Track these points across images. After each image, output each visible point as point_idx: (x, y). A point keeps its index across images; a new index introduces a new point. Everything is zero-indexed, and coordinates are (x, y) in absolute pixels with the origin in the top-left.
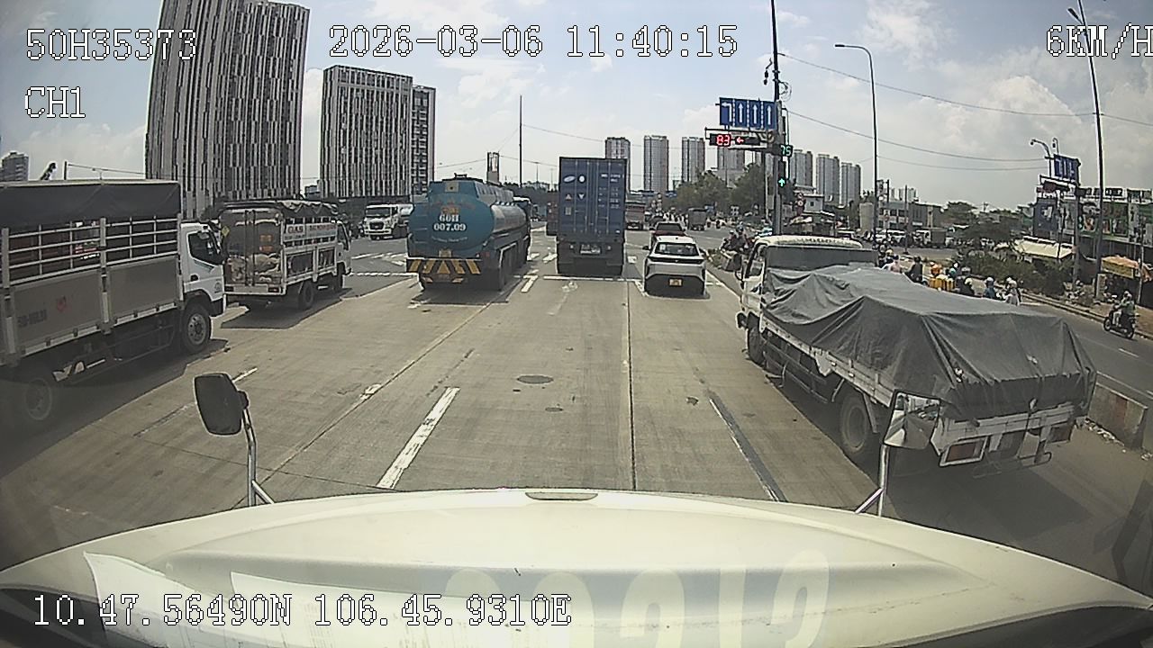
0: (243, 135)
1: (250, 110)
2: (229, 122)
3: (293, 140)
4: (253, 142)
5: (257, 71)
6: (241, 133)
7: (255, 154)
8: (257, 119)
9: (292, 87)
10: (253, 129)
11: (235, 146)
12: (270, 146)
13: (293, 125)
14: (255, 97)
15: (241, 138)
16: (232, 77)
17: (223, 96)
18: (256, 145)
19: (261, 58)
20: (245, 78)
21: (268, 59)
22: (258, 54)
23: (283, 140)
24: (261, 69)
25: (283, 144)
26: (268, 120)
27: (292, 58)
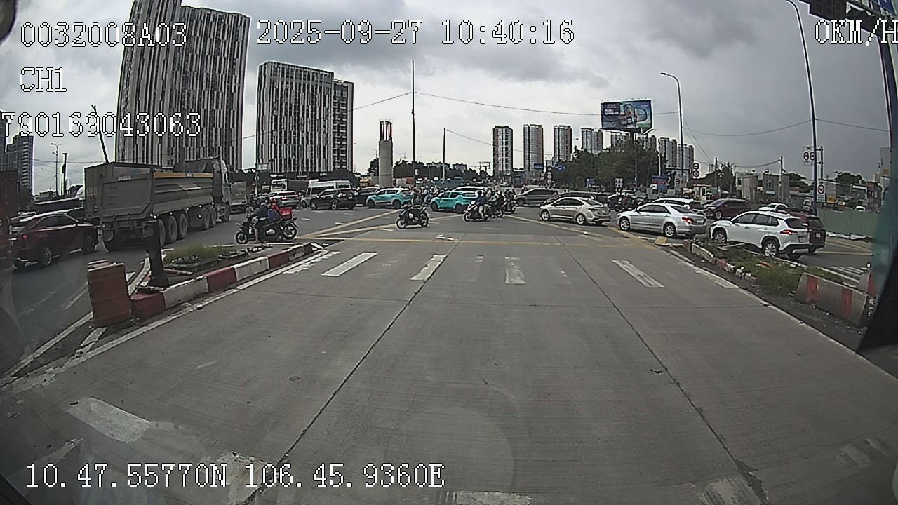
1: (200, 100)
3: (235, 125)
4: (202, 126)
5: (206, 68)
7: (204, 138)
8: (205, 107)
9: (235, 80)
10: (202, 115)
11: (187, 129)
13: (236, 112)
14: (204, 89)
16: (185, 73)
17: (177, 88)
18: (205, 129)
19: (209, 57)
20: (196, 73)
21: (215, 58)
22: (207, 54)
23: (228, 125)
24: (209, 66)
25: (228, 128)
26: (215, 108)
27: (235, 57)
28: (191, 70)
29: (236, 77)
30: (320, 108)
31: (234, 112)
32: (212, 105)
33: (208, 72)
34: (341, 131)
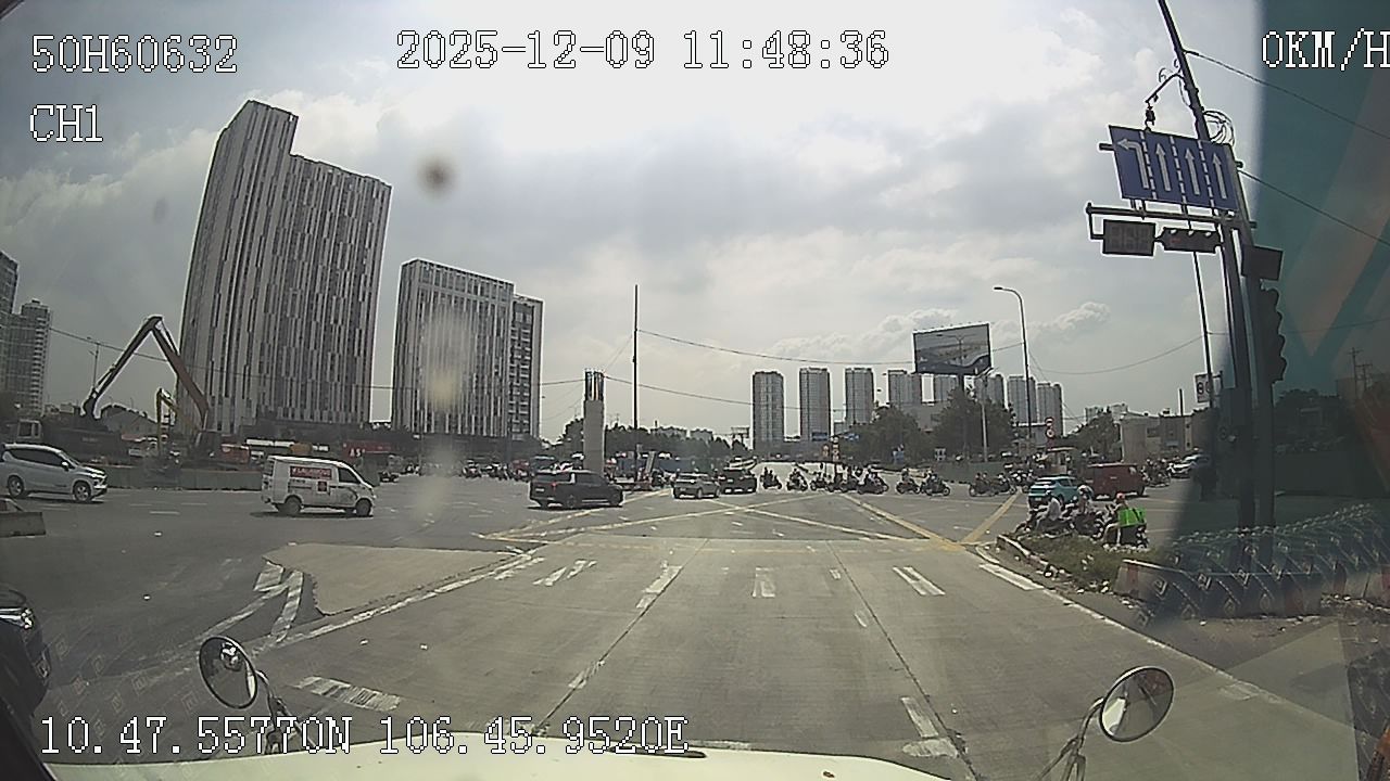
0: (301, 338)
1: (310, 306)
2: (283, 319)
3: (362, 352)
4: (312, 348)
5: (323, 257)
6: (298, 336)
7: (315, 364)
8: (318, 320)
9: (365, 282)
10: (313, 332)
11: (289, 350)
12: (333, 357)
13: (363, 332)
14: (317, 291)
15: (298, 341)
16: (291, 261)
17: (278, 283)
18: (315, 353)
19: (328, 241)
20: (306, 264)
21: (337, 244)
22: (325, 236)
23: (351, 350)
24: (327, 254)
25: (350, 356)
26: (332, 322)
27: (367, 246)
28: (300, 257)
29: (366, 277)
30: (491, 338)
31: (361, 331)
32: (328, 317)
33: (325, 264)
34: (521, 375)
